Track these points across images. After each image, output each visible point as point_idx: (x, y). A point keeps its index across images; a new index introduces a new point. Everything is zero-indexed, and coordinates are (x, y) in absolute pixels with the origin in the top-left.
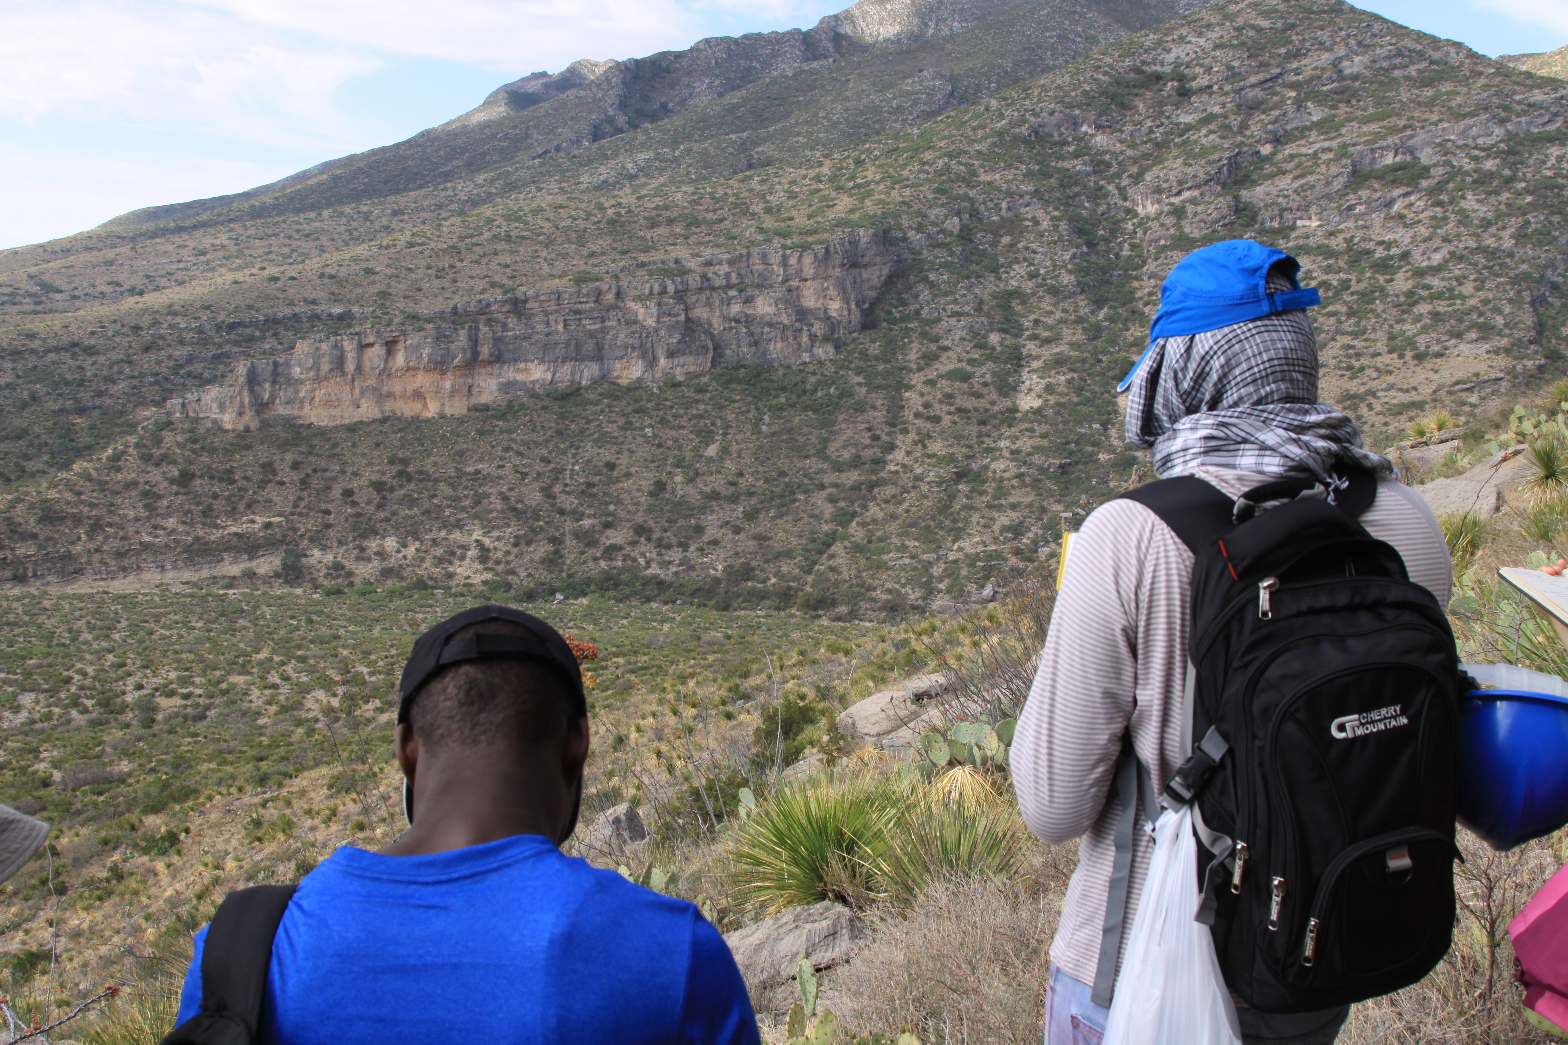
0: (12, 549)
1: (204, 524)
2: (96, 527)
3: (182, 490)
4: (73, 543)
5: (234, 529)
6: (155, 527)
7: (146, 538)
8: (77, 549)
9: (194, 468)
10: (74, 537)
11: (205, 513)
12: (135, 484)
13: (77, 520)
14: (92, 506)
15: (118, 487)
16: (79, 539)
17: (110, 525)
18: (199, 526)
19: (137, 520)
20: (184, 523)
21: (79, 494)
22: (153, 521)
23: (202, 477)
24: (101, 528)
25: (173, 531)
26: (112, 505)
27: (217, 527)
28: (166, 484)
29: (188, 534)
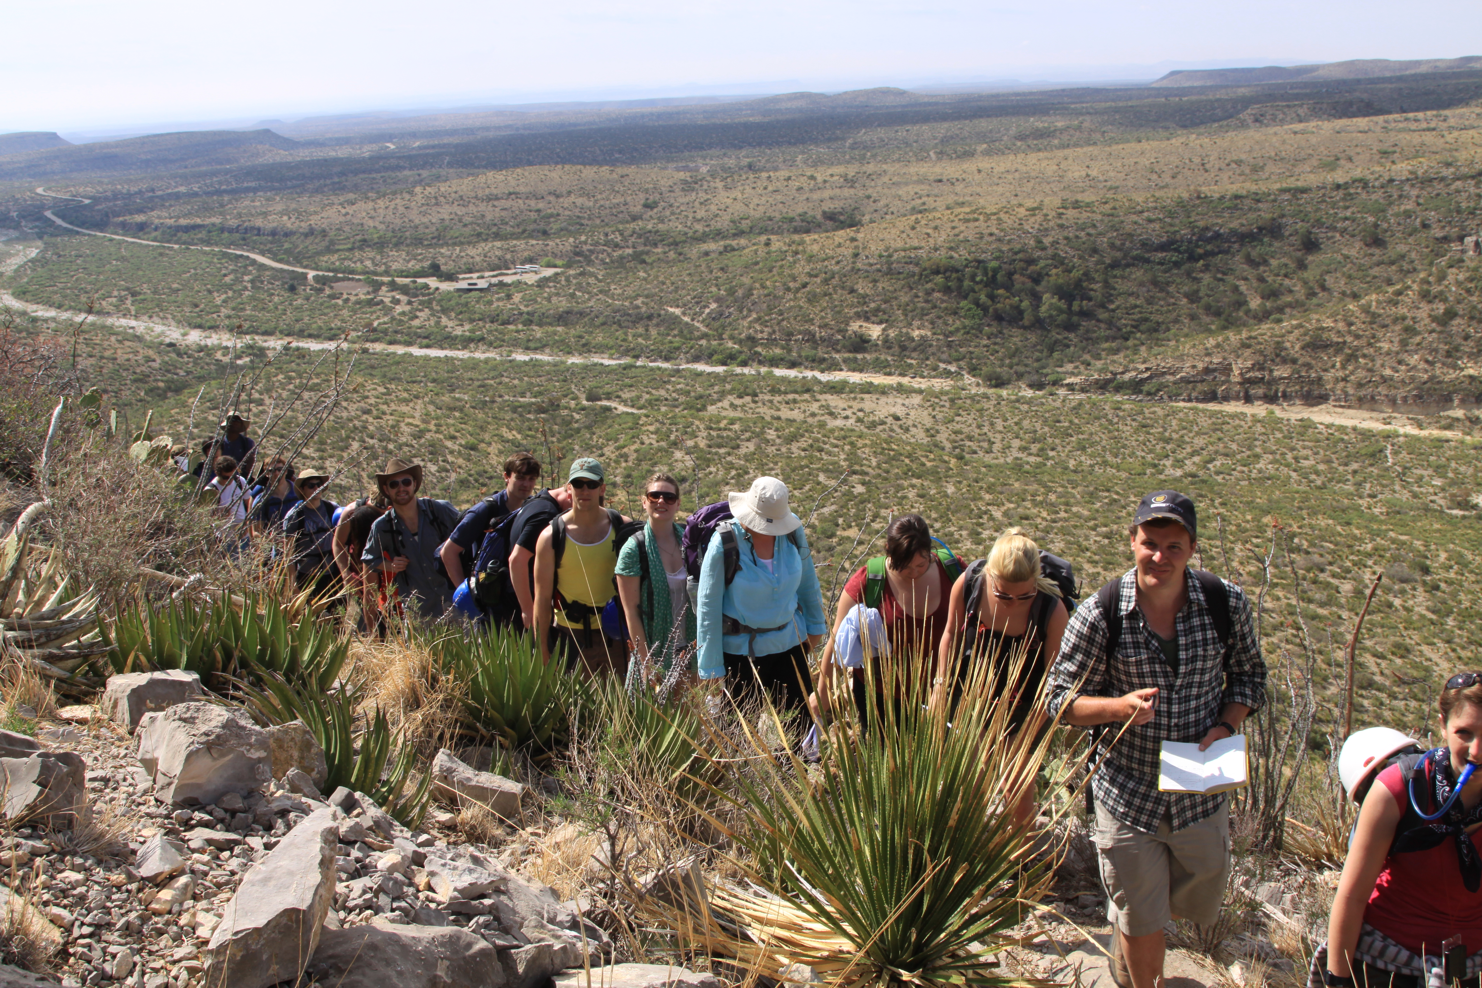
0: (1271, 371)
1: (1444, 364)
2: (1352, 357)
3: (1438, 329)
4: (1326, 370)
5: (1471, 372)
6: (1400, 362)
7: (1388, 372)
8: (1328, 376)
9: (1460, 309)
10: (1330, 364)
11: (1449, 354)
12: (1404, 318)
13: (1339, 348)
14: (1357, 337)
15: (1387, 321)
16: (1333, 366)
17: (1364, 356)
18: (1438, 365)
19: (1388, 354)
20: (1427, 361)
21: (1351, 324)
22: (1400, 357)
23: (1462, 317)
24: (1356, 358)
25: (1414, 368)
26: (1374, 337)
27: (1455, 367)
28: (1427, 321)
29: (1426, 371)
